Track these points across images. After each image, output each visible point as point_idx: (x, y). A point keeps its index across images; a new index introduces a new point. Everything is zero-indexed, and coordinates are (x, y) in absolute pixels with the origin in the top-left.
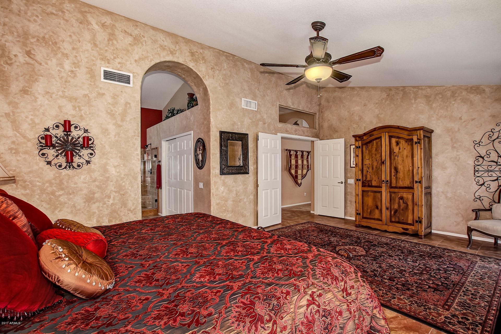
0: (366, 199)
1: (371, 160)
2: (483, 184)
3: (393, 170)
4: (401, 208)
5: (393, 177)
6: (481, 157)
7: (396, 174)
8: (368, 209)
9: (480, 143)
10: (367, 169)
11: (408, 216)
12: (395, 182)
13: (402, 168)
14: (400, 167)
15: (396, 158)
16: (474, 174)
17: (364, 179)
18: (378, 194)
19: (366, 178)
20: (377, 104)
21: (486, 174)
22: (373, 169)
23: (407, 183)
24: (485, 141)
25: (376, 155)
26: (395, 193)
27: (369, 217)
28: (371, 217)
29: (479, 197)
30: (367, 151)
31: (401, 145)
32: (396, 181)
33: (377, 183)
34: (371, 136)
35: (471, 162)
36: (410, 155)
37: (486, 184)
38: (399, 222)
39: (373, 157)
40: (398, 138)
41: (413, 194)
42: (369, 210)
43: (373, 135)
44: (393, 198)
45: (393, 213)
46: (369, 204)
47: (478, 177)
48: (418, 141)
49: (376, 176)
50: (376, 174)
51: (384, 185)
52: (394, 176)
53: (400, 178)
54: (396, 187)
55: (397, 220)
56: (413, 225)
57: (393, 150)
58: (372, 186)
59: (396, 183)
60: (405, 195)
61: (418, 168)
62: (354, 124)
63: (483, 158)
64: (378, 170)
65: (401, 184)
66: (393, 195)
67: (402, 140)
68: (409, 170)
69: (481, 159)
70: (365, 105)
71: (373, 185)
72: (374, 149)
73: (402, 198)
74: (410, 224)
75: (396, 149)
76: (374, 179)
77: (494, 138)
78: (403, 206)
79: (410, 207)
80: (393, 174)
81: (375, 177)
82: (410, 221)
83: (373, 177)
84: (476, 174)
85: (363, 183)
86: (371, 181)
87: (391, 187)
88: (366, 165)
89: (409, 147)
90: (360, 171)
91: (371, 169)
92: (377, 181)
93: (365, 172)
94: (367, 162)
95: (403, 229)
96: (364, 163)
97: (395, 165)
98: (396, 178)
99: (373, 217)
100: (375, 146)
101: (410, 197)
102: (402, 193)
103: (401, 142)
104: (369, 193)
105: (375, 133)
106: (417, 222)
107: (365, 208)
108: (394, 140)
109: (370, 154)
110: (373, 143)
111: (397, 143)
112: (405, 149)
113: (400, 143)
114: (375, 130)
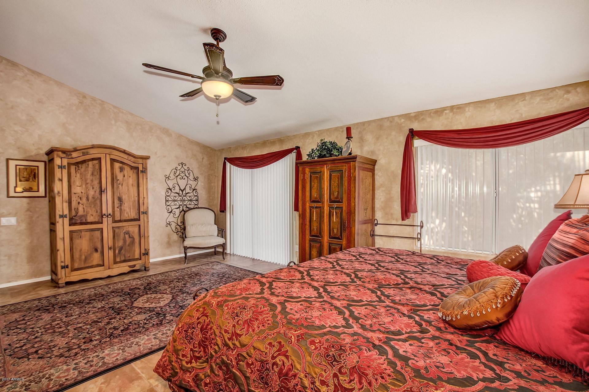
0: (77, 241)
1: (84, 186)
2: (171, 212)
3: (116, 201)
4: (127, 243)
5: (116, 209)
6: (169, 189)
7: (121, 205)
8: (81, 256)
9: (169, 177)
10: (79, 200)
11: (135, 251)
12: (119, 214)
13: (127, 198)
14: (125, 197)
15: (120, 186)
16: (166, 204)
17: (74, 213)
18: (97, 232)
19: (77, 213)
20: (62, 107)
21: (173, 204)
22: (88, 199)
23: (133, 214)
24: (172, 176)
25: (92, 181)
26: (119, 227)
27: (83, 266)
28: (87, 265)
29: (169, 222)
30: (78, 175)
31: (125, 172)
32: (121, 213)
33: (95, 218)
34: (84, 154)
35: (163, 193)
36: (136, 184)
37: (173, 212)
38: (125, 261)
39: (87, 183)
40: (122, 163)
41: (140, 225)
42: (83, 257)
43: (88, 154)
44: (117, 233)
45: (117, 252)
46: (83, 249)
47: (168, 206)
48: (144, 170)
49: (94, 209)
50: (92, 206)
51: (105, 220)
52: (118, 208)
53: (124, 210)
54: (120, 221)
55: (123, 259)
56: (141, 259)
57: (116, 177)
58: (87, 223)
59: (121, 215)
60: (131, 229)
61: (144, 198)
62: (15, 124)
63: (171, 190)
64: (95, 201)
65: (126, 216)
66: (117, 230)
67: (127, 167)
68: (135, 201)
69: (170, 191)
70: (40, 101)
71: (89, 221)
72: (90, 173)
73: (128, 233)
74: (137, 259)
75: (120, 176)
76: (90, 213)
77: (177, 174)
78: (128, 240)
79: (137, 240)
80: (116, 205)
81: (92, 210)
82: (137, 256)
83: (89, 210)
84: (167, 203)
85: (71, 219)
86: (85, 216)
87: (115, 221)
88: (77, 195)
89: (135, 176)
90: (66, 202)
91: (84, 200)
92: (94, 215)
93: (74, 204)
94: (77, 189)
95: (130, 267)
96: (73, 191)
97: (118, 195)
98: (121, 209)
99: (90, 265)
100: (91, 170)
101: (136, 230)
102: (127, 227)
103: (126, 169)
104: (83, 233)
105: (92, 151)
106: (144, 254)
107: (77, 255)
108: (117, 165)
109: (83, 179)
110: (88, 165)
111: (121, 169)
112: (130, 177)
113: (124, 169)
114: (92, 148)
